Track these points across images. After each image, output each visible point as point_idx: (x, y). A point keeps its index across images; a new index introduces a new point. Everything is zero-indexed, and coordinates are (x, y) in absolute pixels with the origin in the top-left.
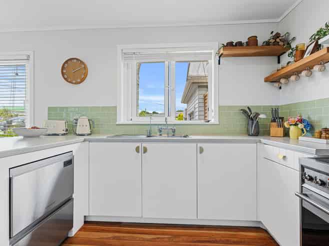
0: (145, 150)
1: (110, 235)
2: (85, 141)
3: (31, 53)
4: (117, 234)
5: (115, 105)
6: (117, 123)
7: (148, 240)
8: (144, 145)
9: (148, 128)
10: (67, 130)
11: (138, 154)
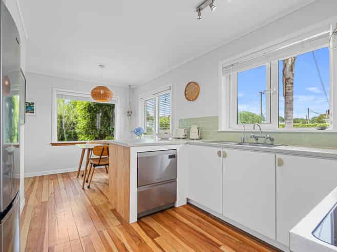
0: (225, 156)
1: (197, 217)
2: (187, 143)
3: (171, 85)
4: (200, 219)
5: (217, 115)
6: (219, 130)
7: (219, 233)
8: (225, 150)
9: (242, 135)
10: (185, 136)
11: (219, 157)
